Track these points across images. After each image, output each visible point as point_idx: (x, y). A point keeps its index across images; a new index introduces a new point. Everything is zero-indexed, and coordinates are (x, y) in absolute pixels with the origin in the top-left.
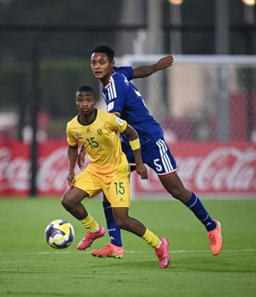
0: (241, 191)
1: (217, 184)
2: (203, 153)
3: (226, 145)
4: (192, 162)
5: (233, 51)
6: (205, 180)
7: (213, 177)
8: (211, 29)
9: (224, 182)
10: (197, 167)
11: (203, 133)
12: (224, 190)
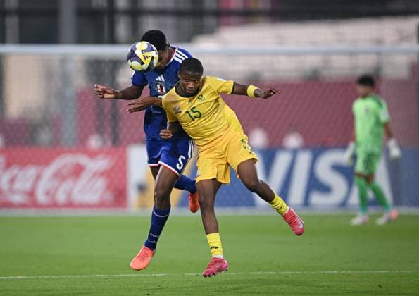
0: (89, 206)
1: (61, 197)
2: (44, 161)
3: (71, 151)
4: (31, 172)
5: (81, 40)
6: (48, 193)
7: (57, 189)
8: (54, 13)
9: (69, 195)
10: (38, 177)
11: (45, 136)
12: (70, 204)
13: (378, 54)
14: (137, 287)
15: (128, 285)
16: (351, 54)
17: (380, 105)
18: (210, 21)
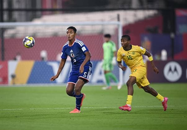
13: (102, 25)
14: (12, 114)
15: (8, 113)
16: (92, 25)
17: (113, 45)
18: (39, 13)
